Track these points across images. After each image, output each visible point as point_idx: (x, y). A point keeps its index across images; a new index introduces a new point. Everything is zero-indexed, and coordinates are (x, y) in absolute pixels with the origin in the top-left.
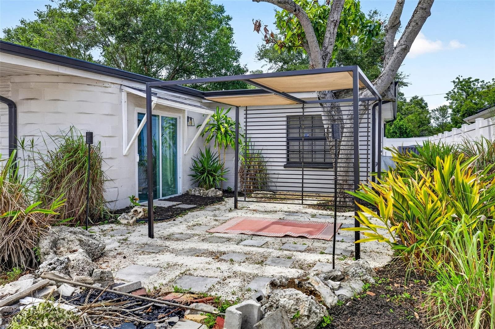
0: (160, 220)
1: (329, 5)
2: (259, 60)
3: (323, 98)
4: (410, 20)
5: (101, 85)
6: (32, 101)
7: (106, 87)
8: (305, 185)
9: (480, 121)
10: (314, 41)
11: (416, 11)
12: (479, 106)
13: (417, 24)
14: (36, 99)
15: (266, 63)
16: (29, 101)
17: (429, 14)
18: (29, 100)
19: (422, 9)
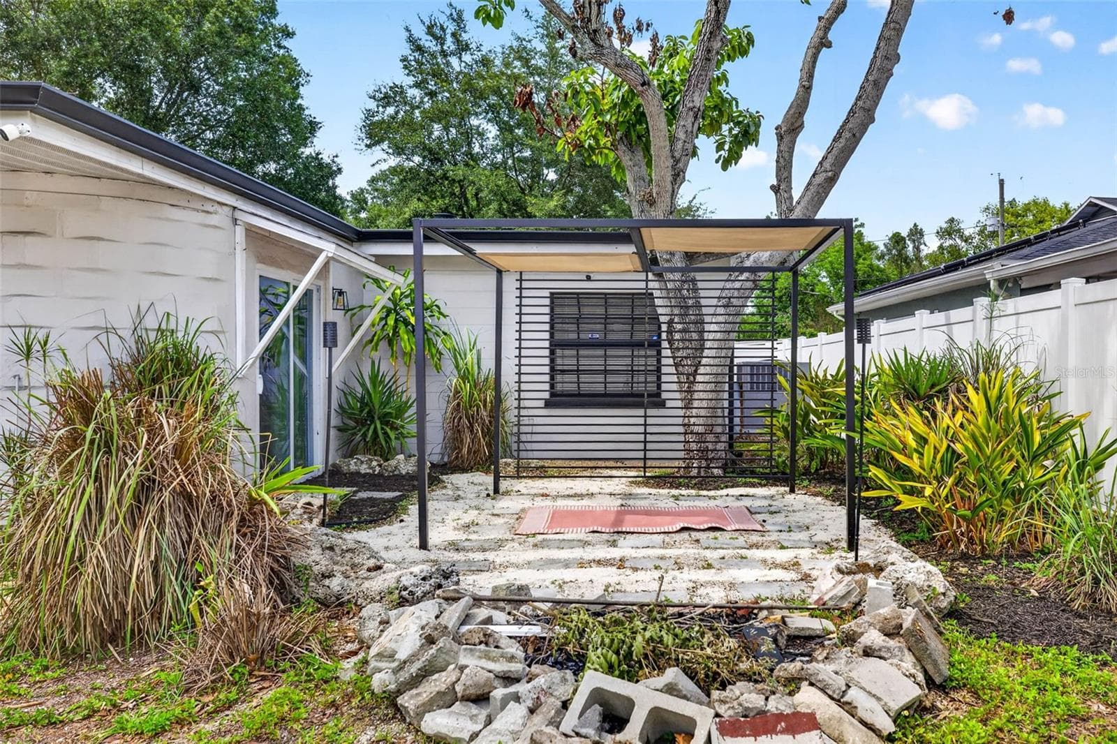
0: (371, 522)
1: (653, 66)
2: (368, 146)
3: (668, 261)
4: (841, 127)
5: (198, 206)
6: (29, 239)
7: (208, 212)
8: (649, 438)
9: (925, 316)
10: (665, 147)
11: (852, 112)
12: (809, 279)
13: (854, 135)
14: (39, 234)
15: (385, 156)
16: (20, 238)
17: (872, 120)
18: (21, 236)
19: (864, 109)
